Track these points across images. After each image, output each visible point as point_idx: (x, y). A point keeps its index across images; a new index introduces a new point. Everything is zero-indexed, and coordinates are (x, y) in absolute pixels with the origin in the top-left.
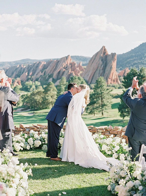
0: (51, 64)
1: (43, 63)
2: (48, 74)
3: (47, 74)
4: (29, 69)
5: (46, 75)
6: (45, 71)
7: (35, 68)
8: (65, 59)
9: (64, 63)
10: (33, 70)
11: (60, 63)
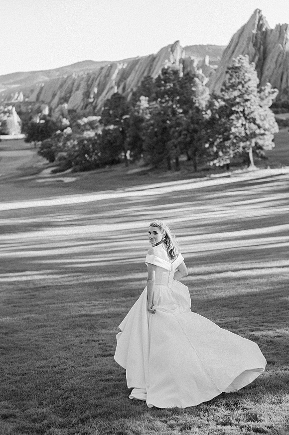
0: (137, 67)
1: (120, 67)
2: (132, 90)
3: (129, 90)
4: (89, 83)
5: (126, 92)
6: (125, 84)
7: (102, 79)
8: (170, 50)
9: (167, 61)
10: (99, 85)
11: (157, 62)
